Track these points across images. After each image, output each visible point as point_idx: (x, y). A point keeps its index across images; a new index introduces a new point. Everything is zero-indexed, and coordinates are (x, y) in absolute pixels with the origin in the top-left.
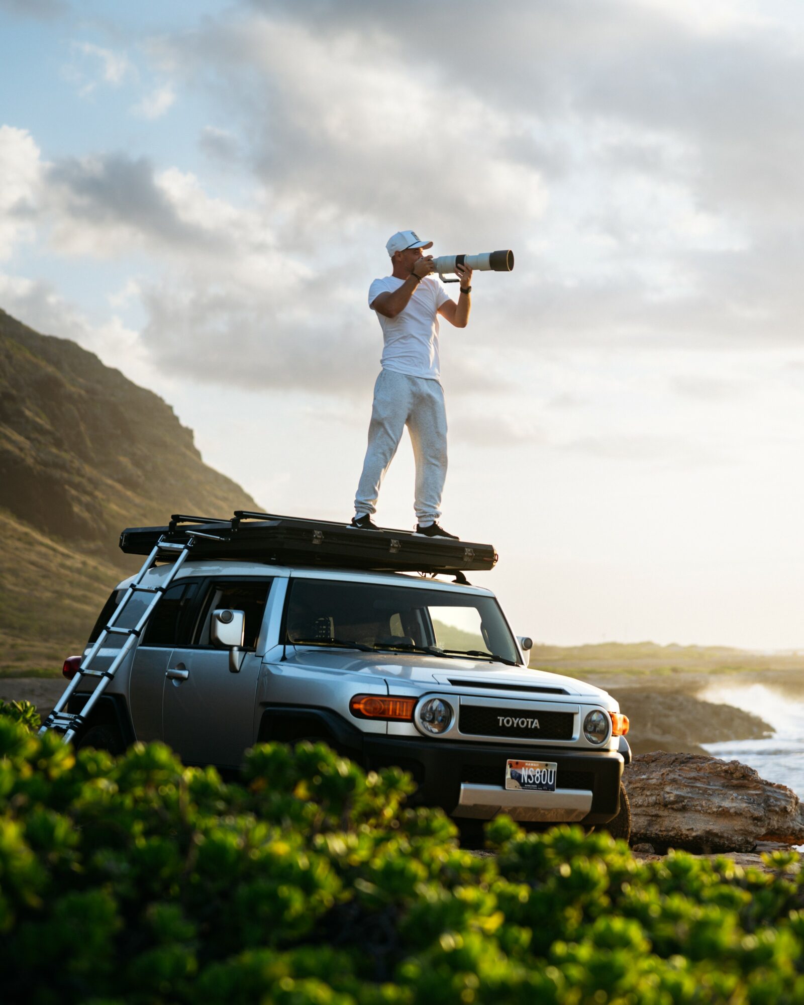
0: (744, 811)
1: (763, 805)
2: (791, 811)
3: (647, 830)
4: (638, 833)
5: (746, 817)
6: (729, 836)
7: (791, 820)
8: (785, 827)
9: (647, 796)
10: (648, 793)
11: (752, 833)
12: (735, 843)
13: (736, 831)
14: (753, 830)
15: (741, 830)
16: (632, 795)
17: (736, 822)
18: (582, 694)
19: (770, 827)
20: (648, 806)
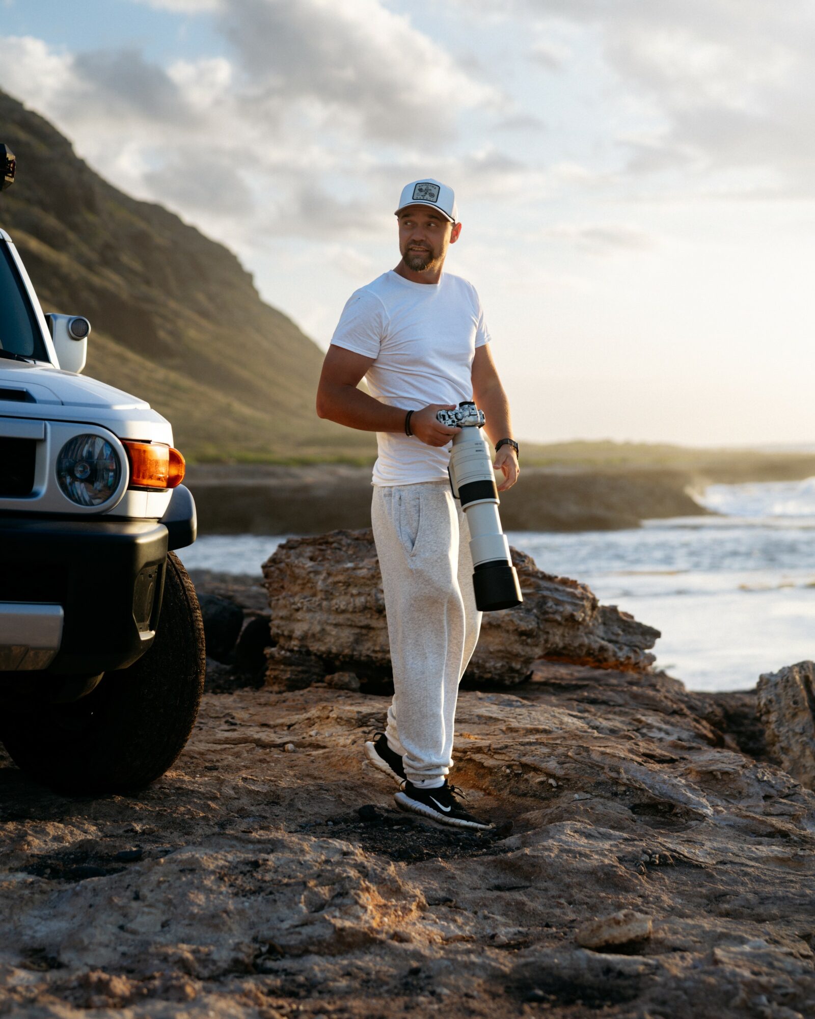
0: (503, 621)
1: (535, 611)
2: (584, 620)
3: (354, 650)
4: (340, 655)
5: (508, 631)
6: (480, 661)
7: (586, 634)
8: (576, 644)
9: (352, 595)
10: (355, 591)
11: (517, 656)
12: (490, 672)
13: (491, 653)
14: (520, 651)
15: (500, 651)
16: (332, 594)
17: (491, 639)
18: (64, 400)
19: (549, 646)
20: (354, 612)
